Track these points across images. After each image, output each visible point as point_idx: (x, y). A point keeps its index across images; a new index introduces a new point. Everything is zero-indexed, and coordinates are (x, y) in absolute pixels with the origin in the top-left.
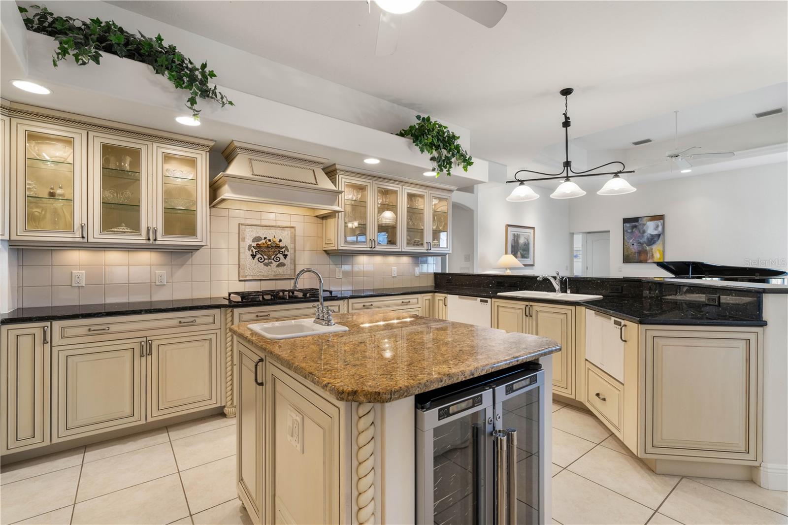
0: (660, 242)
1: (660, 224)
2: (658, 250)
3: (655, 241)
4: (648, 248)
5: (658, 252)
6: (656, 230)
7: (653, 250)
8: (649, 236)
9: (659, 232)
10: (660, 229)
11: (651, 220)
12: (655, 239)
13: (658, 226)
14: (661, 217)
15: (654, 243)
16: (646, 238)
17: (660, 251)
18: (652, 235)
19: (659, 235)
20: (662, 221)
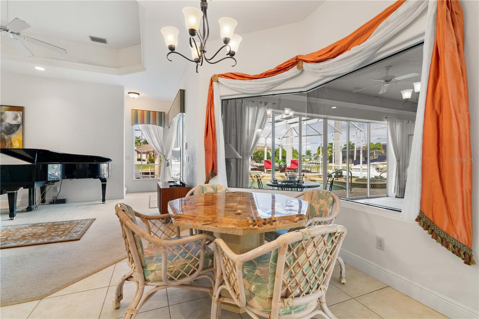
0: (19, 132)
1: (19, 115)
2: (17, 139)
3: (14, 130)
4: (6, 137)
5: (17, 141)
6: (15, 120)
7: (12, 139)
8: (7, 125)
9: (19, 122)
10: (19, 119)
11: (10, 110)
12: (14, 129)
13: (17, 117)
14: (21, 109)
15: (13, 132)
16: (4, 126)
17: (19, 140)
18: (11, 125)
19: (18, 126)
20: (21, 112)
